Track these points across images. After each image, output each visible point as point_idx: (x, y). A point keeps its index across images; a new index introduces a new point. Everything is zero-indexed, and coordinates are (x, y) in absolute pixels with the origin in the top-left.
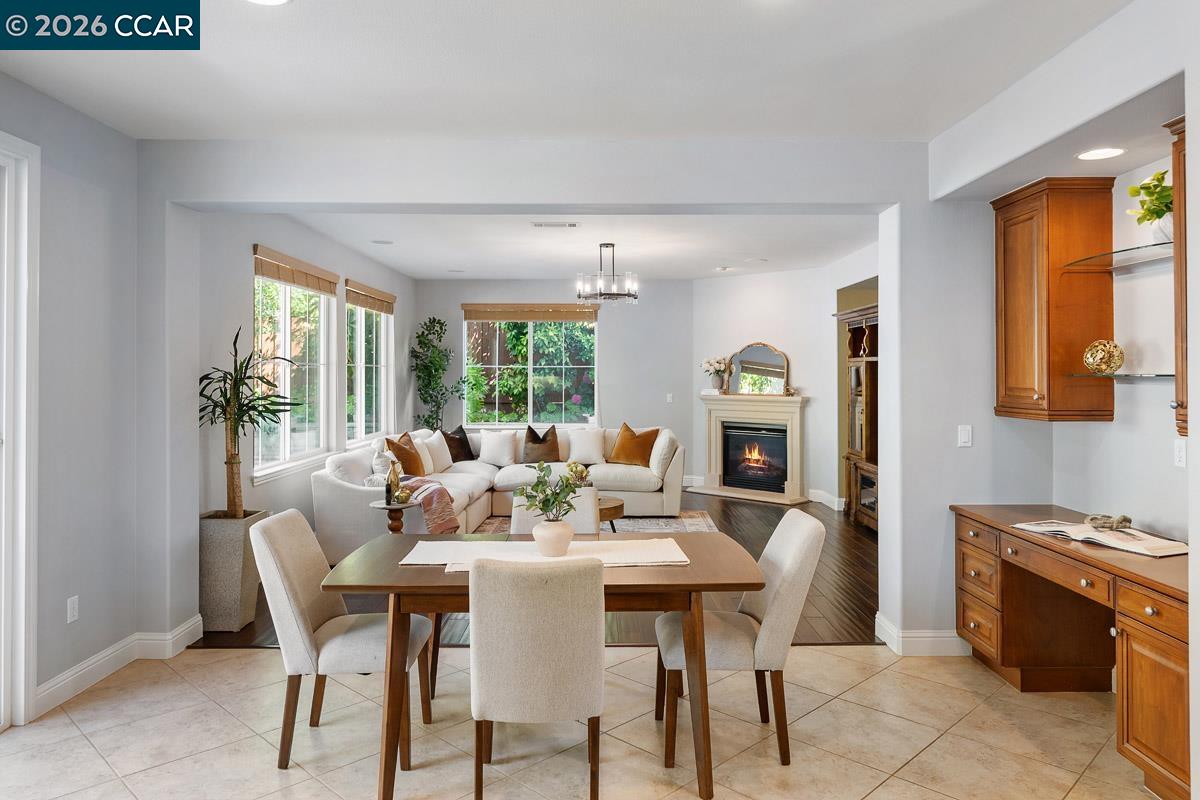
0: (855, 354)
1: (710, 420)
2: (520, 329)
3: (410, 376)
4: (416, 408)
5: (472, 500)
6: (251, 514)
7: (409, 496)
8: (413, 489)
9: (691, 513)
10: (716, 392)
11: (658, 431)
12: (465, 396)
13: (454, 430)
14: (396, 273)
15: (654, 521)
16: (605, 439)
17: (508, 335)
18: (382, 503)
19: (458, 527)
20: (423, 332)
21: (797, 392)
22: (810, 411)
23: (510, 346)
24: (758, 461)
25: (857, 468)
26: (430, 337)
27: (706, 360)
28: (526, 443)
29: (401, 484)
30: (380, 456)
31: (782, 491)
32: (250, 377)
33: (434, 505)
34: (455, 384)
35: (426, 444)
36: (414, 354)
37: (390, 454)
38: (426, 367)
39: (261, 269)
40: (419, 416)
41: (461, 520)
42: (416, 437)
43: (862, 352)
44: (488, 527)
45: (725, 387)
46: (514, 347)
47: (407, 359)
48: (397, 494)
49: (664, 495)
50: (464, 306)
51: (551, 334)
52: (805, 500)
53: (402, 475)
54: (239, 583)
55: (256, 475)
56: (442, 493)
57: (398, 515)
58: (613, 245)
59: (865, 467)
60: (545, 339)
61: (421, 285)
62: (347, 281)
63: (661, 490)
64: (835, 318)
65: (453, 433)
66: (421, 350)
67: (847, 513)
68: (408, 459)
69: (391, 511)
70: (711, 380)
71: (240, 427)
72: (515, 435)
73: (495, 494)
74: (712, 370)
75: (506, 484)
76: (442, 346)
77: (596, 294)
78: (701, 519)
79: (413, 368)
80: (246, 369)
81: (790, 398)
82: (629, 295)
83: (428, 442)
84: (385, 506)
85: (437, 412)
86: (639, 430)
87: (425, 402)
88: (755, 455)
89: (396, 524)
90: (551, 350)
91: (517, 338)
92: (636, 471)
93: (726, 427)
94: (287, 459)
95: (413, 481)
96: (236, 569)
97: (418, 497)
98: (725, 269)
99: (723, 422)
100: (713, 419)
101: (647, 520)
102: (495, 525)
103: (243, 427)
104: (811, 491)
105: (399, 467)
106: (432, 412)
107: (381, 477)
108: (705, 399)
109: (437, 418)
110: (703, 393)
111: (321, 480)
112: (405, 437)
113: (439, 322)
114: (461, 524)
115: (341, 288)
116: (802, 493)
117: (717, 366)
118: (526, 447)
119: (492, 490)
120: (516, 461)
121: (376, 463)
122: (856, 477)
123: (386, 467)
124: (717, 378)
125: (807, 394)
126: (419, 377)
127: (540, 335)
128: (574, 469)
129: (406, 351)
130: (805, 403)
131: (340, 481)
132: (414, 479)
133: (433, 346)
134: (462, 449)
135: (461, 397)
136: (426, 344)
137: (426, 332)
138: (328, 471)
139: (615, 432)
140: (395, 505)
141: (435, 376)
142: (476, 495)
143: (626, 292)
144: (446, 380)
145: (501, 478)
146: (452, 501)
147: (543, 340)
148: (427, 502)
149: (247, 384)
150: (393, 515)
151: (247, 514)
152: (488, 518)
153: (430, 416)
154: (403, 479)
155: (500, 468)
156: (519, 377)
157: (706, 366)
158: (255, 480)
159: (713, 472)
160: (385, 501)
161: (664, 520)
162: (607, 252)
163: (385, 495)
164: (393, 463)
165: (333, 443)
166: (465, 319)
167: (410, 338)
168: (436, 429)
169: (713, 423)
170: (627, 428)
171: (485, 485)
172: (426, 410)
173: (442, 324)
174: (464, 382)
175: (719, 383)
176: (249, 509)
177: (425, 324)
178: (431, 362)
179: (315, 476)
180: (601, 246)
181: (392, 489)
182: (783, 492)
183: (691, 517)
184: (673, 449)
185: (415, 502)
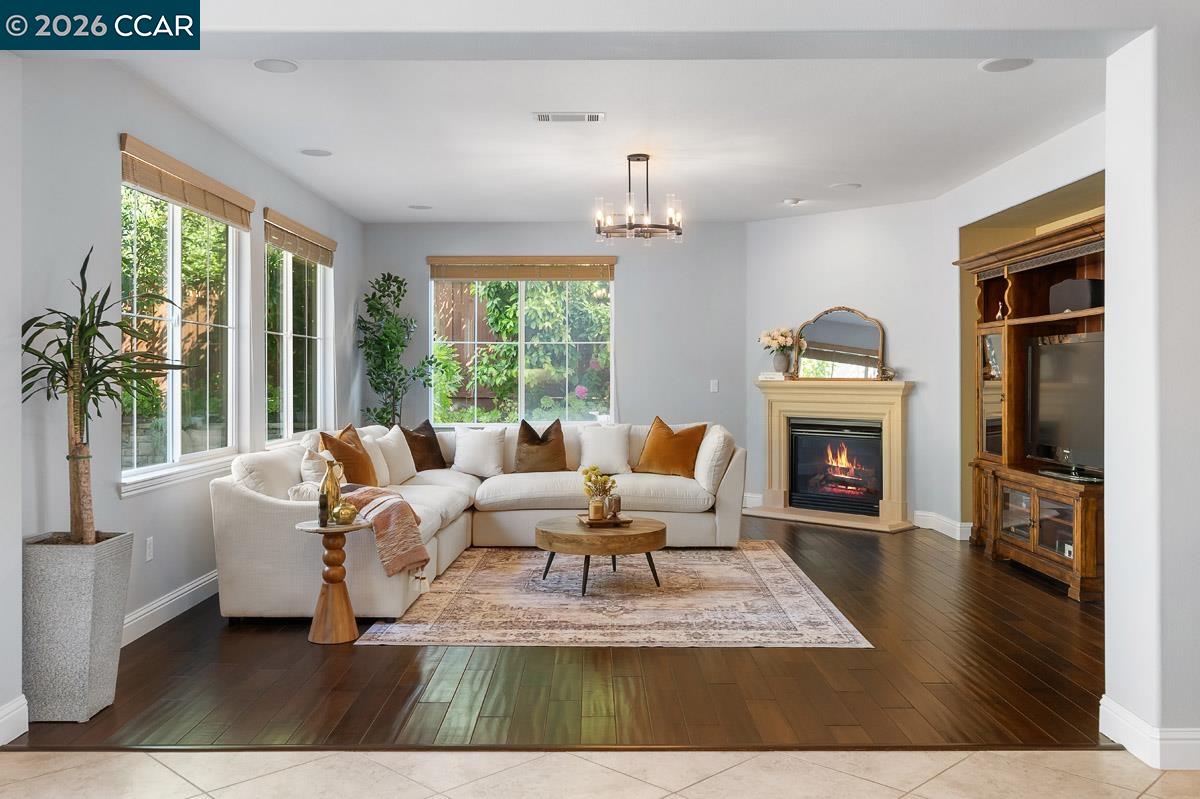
0: (988, 316)
1: (770, 415)
2: (505, 296)
3: (356, 355)
4: (364, 399)
5: (446, 522)
6: (108, 537)
7: (355, 514)
8: (360, 504)
9: (753, 544)
10: (780, 377)
11: (705, 426)
12: (432, 382)
13: (418, 426)
14: (334, 208)
15: (703, 554)
16: (630, 439)
17: (489, 305)
18: (314, 525)
19: (427, 561)
20: (374, 294)
21: (896, 375)
22: (918, 402)
23: (491, 320)
24: (845, 470)
25: (996, 478)
26: (384, 300)
27: (765, 332)
28: (519, 443)
29: (343, 496)
30: (312, 456)
31: (875, 513)
32: (106, 324)
33: (391, 529)
34: (417, 365)
35: (379, 444)
36: (361, 324)
37: (327, 455)
38: (379, 342)
39: (129, 171)
40: (368, 410)
41: (430, 550)
42: (364, 434)
43: (999, 314)
44: (467, 562)
45: (792, 370)
46: (497, 321)
47: (352, 330)
48: (336, 510)
49: (718, 518)
50: (430, 259)
51: (547, 302)
52: (908, 525)
53: (343, 484)
54: (86, 646)
55: (123, 481)
56: (404, 509)
57: (339, 541)
58: (646, 157)
59: (1012, 477)
60: (539, 309)
61: (371, 230)
62: (266, 211)
63: (712, 510)
64: (957, 267)
65: (417, 431)
66: (372, 320)
67: (977, 543)
68: (353, 463)
69: (328, 536)
70: (772, 360)
71: (91, 400)
72: (503, 433)
73: (476, 515)
74: (775, 345)
75: (491, 500)
76: (401, 312)
77: (624, 226)
78: (768, 551)
79: (361, 344)
80: (101, 310)
81: (888, 383)
82: (671, 228)
83: (382, 440)
84: (318, 528)
85: (394, 405)
86: (678, 427)
87: (377, 389)
88: (843, 461)
89: (335, 555)
90: (547, 324)
91: (501, 309)
92: (676, 483)
93: (793, 425)
94: (176, 461)
95: (360, 492)
96: (82, 625)
97: (368, 516)
98: (797, 201)
99: (789, 419)
100: (775, 413)
101: (694, 553)
102: (477, 560)
103: (96, 402)
104: (917, 513)
105: (339, 471)
106: (386, 404)
107: (313, 487)
108: (764, 387)
109: (394, 414)
110: (761, 378)
111: (225, 493)
112: (349, 433)
113: (396, 280)
114: (430, 556)
115: (257, 219)
116: (905, 517)
117: (782, 340)
118: (519, 451)
119: (472, 509)
120: (505, 470)
121: (306, 467)
122: (996, 491)
123: (319, 471)
124: (781, 357)
125: (912, 377)
126: (368, 355)
127: (532, 304)
128: (593, 478)
129: (351, 320)
130: (910, 389)
131: (252, 493)
132: (362, 490)
133: (389, 314)
134: (430, 453)
135: (427, 384)
136: (378, 310)
137: (378, 294)
138: (234, 478)
139: (644, 429)
140: (333, 528)
141: (390, 354)
142: (452, 516)
143: (668, 223)
144: (406, 360)
145: (484, 493)
146: (418, 522)
147: (535, 311)
148: (381, 524)
149: (101, 336)
150: (331, 541)
151: (100, 537)
152: (466, 550)
153: (384, 410)
154: (345, 490)
155: (482, 479)
156: (504, 362)
157: (766, 341)
158: (123, 489)
159: (775, 487)
160: (317, 521)
161: (717, 552)
162: (638, 167)
163: (318, 512)
164: (331, 464)
165: (246, 441)
166: (432, 277)
167: (357, 304)
168: (393, 425)
169: (775, 420)
170: (660, 423)
171: (463, 503)
172: (378, 401)
173: (400, 283)
174: (430, 363)
175: (784, 365)
176: (104, 530)
177: (378, 282)
178: (385, 335)
179: (215, 485)
180: (631, 158)
181: (330, 500)
182: (878, 515)
183: (754, 549)
184: (728, 453)
185: (363, 522)
